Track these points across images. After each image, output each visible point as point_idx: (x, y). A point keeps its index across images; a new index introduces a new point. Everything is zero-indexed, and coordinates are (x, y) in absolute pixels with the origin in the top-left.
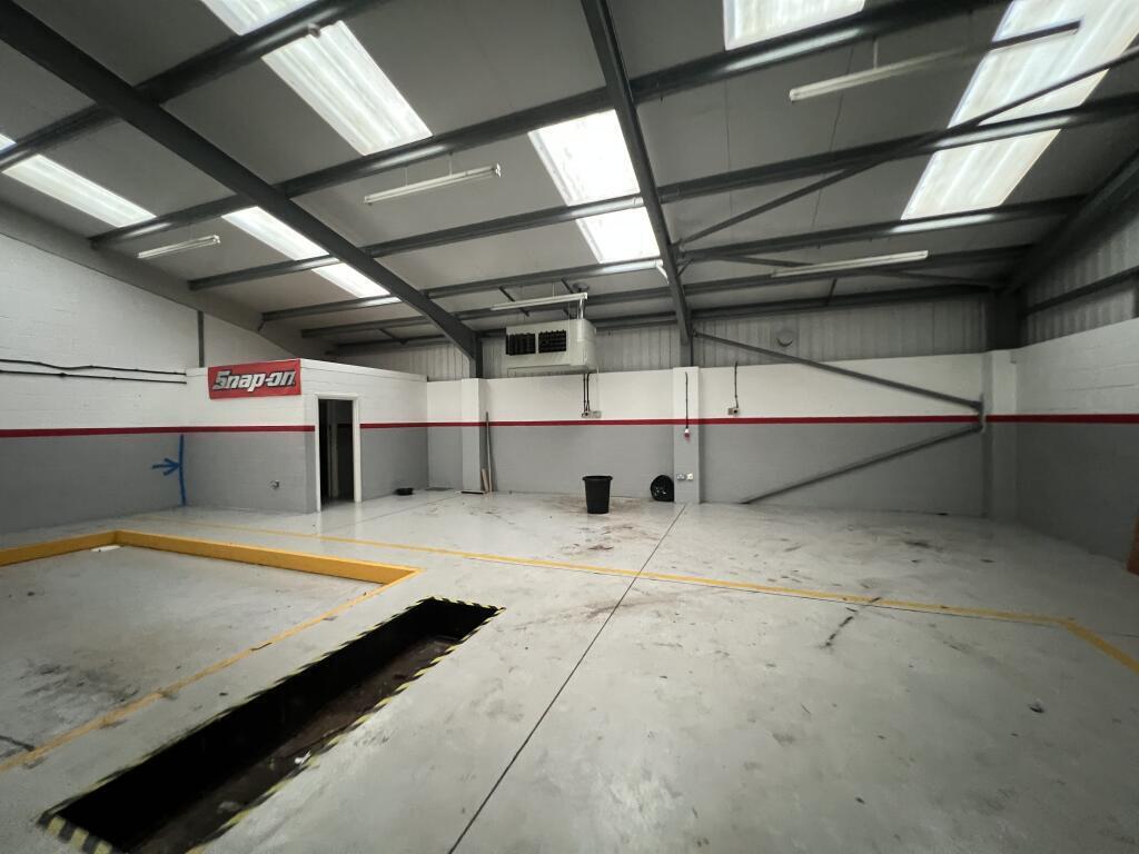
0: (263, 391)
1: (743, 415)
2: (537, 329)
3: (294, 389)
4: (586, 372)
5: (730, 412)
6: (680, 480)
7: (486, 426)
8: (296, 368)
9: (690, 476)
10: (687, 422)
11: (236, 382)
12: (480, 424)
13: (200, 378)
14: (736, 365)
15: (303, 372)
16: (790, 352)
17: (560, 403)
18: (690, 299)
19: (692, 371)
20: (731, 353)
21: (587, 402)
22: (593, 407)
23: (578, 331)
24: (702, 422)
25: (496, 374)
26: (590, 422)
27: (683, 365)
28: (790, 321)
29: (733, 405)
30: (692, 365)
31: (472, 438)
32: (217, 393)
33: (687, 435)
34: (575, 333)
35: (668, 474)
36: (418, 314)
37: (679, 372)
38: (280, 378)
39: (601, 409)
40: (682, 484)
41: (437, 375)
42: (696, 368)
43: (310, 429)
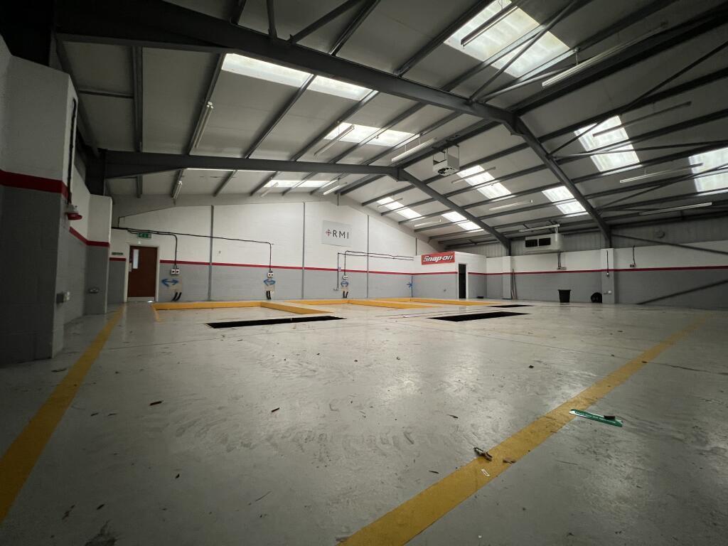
0: (441, 261)
1: (638, 267)
2: (538, 238)
3: (452, 260)
4: (559, 253)
5: (631, 266)
6: (605, 294)
7: (513, 274)
8: (453, 254)
9: (609, 292)
10: (608, 270)
11: (431, 259)
12: (511, 273)
13: (419, 258)
14: (634, 247)
15: (455, 256)
16: (663, 240)
17: (548, 265)
18: (607, 222)
19: (610, 250)
20: (632, 242)
21: (559, 264)
22: (562, 266)
23: (556, 238)
24: (615, 270)
25: (517, 253)
26: (562, 271)
27: (606, 248)
28: (663, 228)
29: (632, 263)
30: (611, 247)
31: (508, 279)
32: (424, 263)
33: (608, 276)
34: (554, 239)
35: (598, 291)
36: (488, 233)
37: (604, 251)
38: (447, 258)
39: (566, 266)
40: (606, 295)
41: (490, 255)
42: (612, 249)
43: (456, 273)
